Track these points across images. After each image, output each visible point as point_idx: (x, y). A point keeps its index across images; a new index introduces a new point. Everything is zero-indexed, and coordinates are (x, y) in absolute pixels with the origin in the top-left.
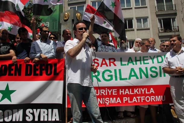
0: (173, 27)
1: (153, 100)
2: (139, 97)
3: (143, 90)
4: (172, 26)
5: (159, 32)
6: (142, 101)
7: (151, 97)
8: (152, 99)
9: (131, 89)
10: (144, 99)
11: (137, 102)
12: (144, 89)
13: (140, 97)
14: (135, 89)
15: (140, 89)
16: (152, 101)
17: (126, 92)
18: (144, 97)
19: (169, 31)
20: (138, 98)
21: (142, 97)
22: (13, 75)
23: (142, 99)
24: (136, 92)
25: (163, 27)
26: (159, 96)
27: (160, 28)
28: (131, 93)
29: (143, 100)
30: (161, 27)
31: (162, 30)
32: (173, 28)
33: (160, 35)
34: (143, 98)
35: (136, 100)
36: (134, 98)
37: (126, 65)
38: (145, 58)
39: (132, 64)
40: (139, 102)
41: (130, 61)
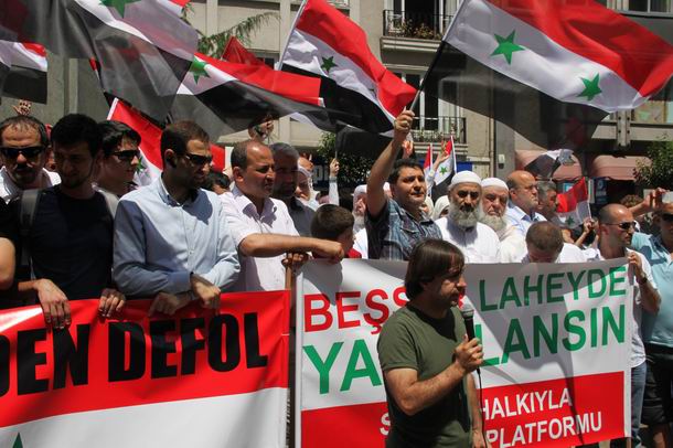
0: (444, 16)
1: (568, 430)
2: (530, 426)
3: (541, 396)
4: (441, 12)
5: (386, 31)
6: (539, 440)
7: (565, 419)
8: (566, 427)
9: (506, 398)
10: (545, 430)
11: (524, 442)
12: (545, 392)
13: (534, 424)
14: (518, 396)
15: (532, 394)
16: (565, 435)
17: (495, 412)
18: (545, 423)
19: (425, 34)
20: (528, 429)
21: (540, 423)
22: (47, 390)
23: (540, 431)
24: (522, 408)
25: (403, 9)
26: (586, 416)
27: (392, 14)
28: (509, 414)
29: (542, 434)
30: (397, 10)
31: (397, 23)
32: (444, 22)
33: (390, 44)
34: (543, 427)
35: (522, 438)
36: (519, 428)
37: (494, 307)
38: (554, 281)
39: (514, 302)
40: (530, 441)
41: (509, 293)
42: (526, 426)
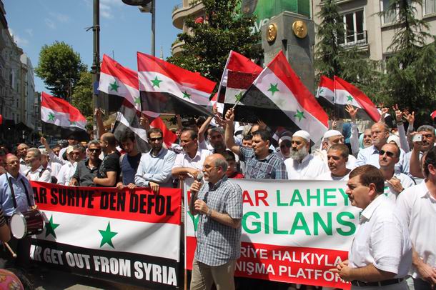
2: (309, 271)
3: (319, 257)
8: (337, 277)
9: (294, 253)
10: (320, 275)
11: (305, 277)
12: (323, 256)
13: (313, 270)
14: (303, 254)
15: (313, 255)
17: (285, 257)
18: (321, 271)
21: (316, 271)
22: (115, 210)
23: (316, 275)
24: (305, 260)
28: (294, 260)
29: (318, 276)
34: (319, 273)
35: (303, 275)
36: (301, 270)
37: (287, 205)
38: (329, 193)
39: (300, 203)
40: (310, 278)
41: (297, 198)
42: (306, 270)
